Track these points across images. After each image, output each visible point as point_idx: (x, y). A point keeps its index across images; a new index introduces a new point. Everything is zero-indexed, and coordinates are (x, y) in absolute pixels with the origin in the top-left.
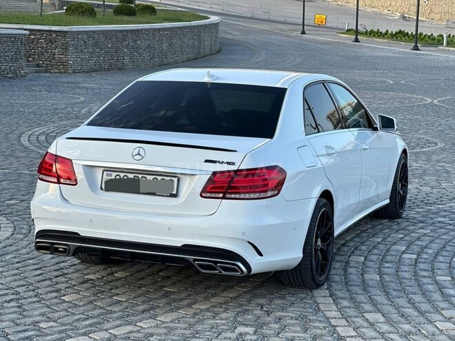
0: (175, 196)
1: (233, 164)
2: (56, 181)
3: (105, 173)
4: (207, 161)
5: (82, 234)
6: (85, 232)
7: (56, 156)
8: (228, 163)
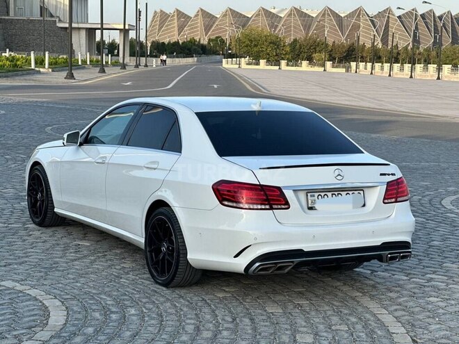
2: (268, 207)
3: (309, 194)
4: (381, 175)
5: (305, 250)
6: (308, 247)
7: (260, 185)
8: (392, 174)
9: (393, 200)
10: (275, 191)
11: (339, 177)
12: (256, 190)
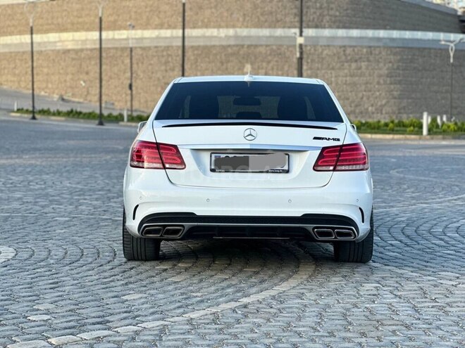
0: (287, 172)
1: (338, 140)
2: (162, 167)
3: (213, 155)
4: (315, 138)
5: (198, 214)
6: (200, 211)
7: (157, 143)
8: (334, 139)
9: (331, 168)
10: (171, 150)
11: (250, 138)
12: (152, 148)
